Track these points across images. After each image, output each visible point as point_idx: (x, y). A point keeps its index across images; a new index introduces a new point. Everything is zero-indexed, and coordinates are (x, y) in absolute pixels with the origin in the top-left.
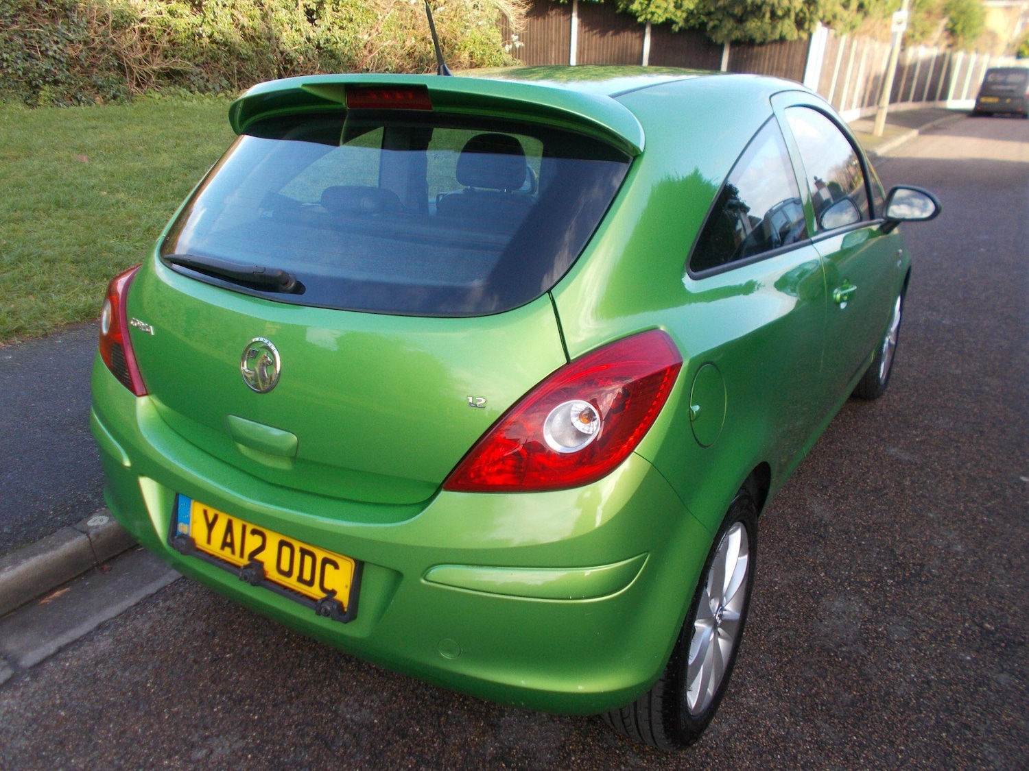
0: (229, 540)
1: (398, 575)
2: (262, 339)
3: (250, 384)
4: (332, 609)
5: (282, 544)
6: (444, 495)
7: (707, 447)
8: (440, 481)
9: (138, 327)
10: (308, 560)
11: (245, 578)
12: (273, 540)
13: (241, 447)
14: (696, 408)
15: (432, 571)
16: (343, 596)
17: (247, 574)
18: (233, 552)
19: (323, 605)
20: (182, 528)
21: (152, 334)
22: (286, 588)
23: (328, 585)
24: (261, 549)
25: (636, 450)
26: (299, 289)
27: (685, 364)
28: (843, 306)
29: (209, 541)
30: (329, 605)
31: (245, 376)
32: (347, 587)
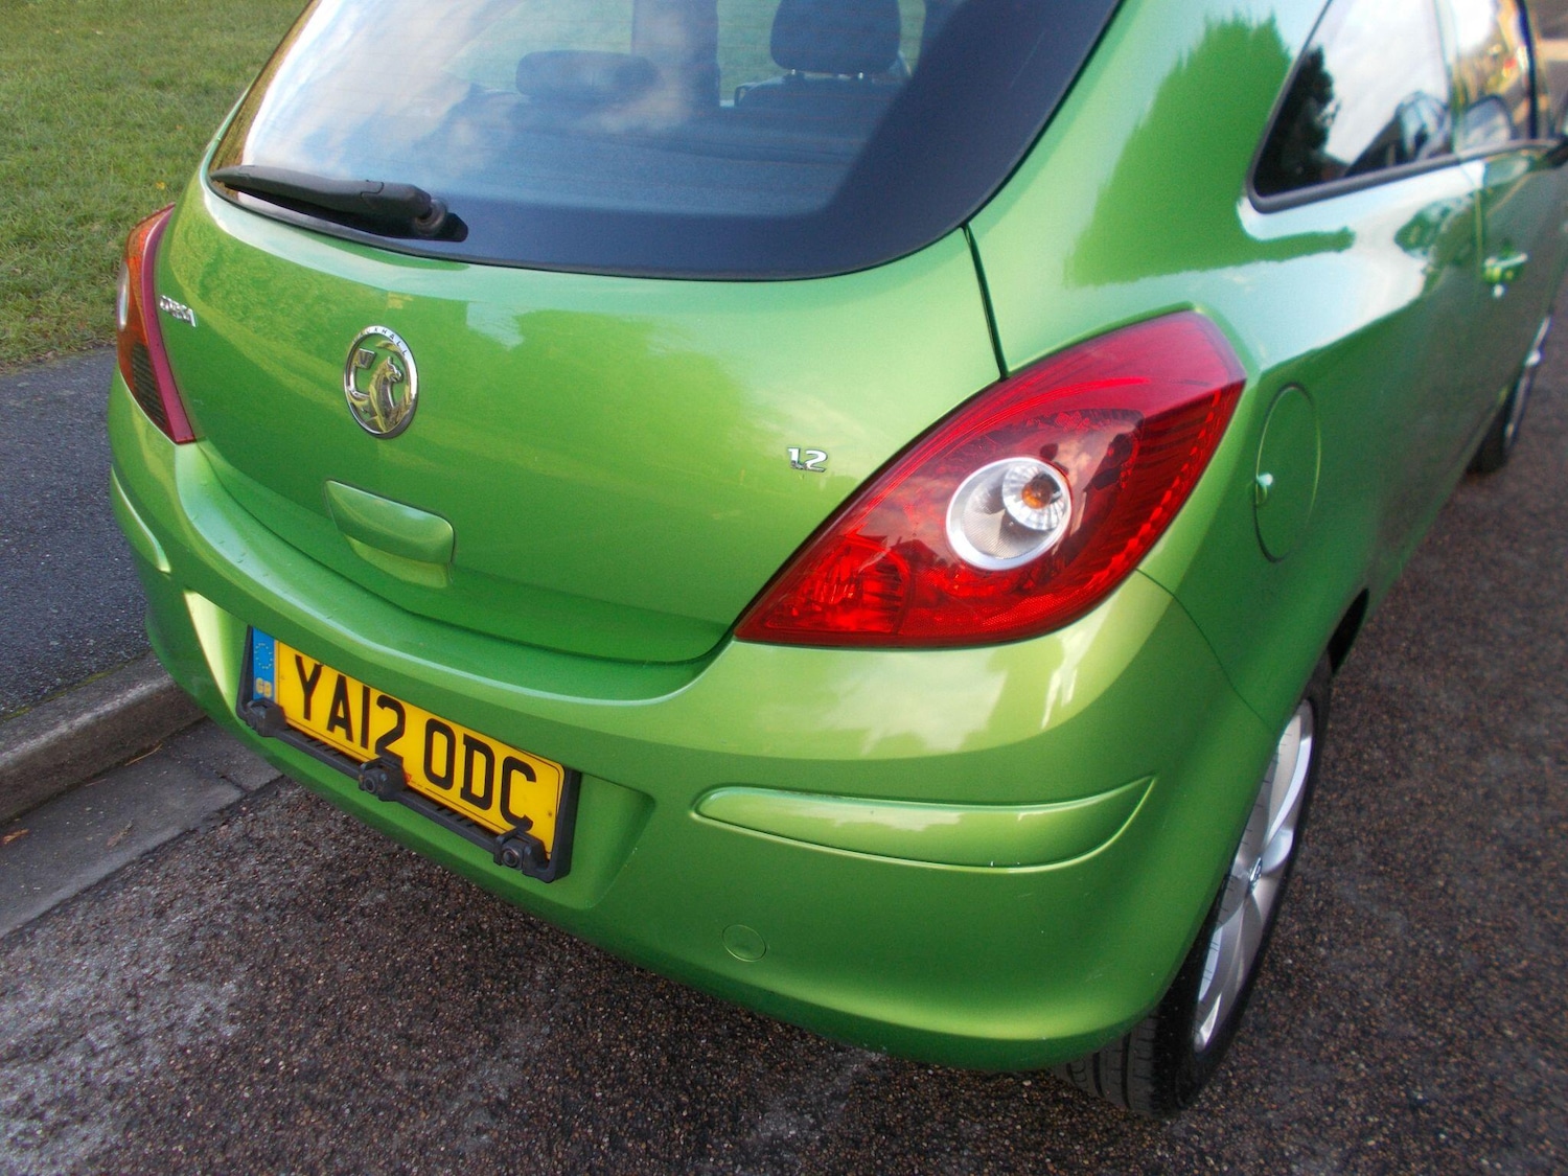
0: (341, 714)
1: (646, 802)
2: (380, 330)
3: (363, 421)
4: (523, 853)
5: (432, 727)
6: (737, 649)
7: (1280, 560)
8: (730, 620)
9: (171, 312)
10: (479, 760)
11: (367, 786)
12: (416, 720)
13: (356, 543)
14: (1267, 480)
15: (712, 797)
16: (544, 830)
17: (371, 779)
18: (350, 737)
19: (506, 846)
20: (262, 688)
21: (194, 325)
22: (442, 807)
23: (517, 808)
24: (397, 733)
25: (1142, 567)
26: (453, 229)
27: (1251, 385)
28: (1498, 291)
29: (307, 715)
30: (516, 847)
31: (353, 404)
32: (550, 814)
